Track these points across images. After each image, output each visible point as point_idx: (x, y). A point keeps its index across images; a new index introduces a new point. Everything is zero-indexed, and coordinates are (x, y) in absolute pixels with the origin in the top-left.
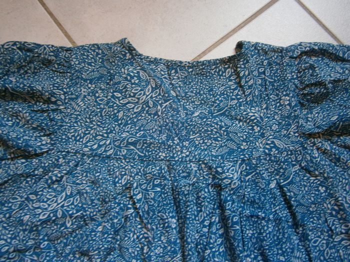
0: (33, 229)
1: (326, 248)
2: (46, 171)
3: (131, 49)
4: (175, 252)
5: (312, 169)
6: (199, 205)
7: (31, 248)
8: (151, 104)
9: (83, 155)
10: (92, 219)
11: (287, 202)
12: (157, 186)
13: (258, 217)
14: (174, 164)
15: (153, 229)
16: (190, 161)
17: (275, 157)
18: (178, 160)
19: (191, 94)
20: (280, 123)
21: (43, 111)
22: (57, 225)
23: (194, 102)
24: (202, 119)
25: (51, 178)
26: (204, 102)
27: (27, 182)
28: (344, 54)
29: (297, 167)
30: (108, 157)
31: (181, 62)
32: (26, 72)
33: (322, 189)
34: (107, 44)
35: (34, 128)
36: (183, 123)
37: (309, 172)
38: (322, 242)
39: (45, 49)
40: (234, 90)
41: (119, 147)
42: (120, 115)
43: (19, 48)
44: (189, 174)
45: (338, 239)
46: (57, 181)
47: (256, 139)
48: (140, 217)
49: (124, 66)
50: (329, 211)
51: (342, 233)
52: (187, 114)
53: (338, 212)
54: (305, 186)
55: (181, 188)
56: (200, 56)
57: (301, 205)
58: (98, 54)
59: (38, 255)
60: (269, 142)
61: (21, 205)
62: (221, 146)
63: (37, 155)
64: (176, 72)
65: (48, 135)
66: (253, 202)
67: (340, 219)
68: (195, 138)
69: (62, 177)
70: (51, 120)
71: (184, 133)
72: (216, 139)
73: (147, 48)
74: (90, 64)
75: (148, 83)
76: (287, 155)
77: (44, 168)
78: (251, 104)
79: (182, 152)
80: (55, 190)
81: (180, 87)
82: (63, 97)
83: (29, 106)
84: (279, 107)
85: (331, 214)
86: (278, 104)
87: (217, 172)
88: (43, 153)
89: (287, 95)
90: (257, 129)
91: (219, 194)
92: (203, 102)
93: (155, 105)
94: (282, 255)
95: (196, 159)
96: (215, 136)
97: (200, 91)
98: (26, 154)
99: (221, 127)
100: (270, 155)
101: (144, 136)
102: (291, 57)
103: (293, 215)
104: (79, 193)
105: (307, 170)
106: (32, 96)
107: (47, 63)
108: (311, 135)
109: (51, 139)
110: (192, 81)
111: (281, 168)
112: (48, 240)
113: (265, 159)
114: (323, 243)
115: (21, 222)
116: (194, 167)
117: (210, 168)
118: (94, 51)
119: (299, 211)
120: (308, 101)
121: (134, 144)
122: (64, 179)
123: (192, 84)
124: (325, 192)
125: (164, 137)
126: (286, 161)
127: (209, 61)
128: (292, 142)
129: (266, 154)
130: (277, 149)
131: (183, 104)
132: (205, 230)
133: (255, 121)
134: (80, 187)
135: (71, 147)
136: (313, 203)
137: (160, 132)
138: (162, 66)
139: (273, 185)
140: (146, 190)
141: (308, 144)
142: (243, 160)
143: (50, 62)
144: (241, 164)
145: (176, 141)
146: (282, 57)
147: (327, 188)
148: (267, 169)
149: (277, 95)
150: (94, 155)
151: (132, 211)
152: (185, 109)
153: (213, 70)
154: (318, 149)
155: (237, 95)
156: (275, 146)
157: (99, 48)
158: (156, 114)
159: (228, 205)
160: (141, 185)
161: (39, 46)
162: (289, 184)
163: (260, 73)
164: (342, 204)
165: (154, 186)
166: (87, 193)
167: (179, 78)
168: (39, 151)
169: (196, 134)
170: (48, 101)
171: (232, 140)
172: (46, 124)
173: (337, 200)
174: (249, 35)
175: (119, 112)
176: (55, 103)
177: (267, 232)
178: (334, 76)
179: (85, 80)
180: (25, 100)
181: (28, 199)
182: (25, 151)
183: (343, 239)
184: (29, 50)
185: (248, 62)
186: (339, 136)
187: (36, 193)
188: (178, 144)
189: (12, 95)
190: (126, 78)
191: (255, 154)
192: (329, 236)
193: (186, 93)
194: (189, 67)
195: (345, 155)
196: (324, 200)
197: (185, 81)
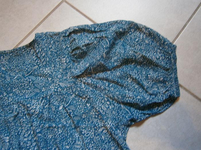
1: (94, 137)
5: (81, 95)
6: (21, 126)
13: (52, 127)
14: (4, 107)
16: (13, 104)
17: (60, 92)
18: (6, 105)
19: (13, 67)
20: (62, 74)
23: (15, 71)
24: (18, 80)
29: (74, 95)
31: (5, 51)
33: (88, 105)
36: (8, 84)
37: (81, 97)
40: (36, 60)
44: (13, 111)
45: (100, 130)
47: (50, 84)
50: (94, 116)
51: (102, 127)
52: (11, 79)
53: (98, 116)
54: (80, 105)
55: (8, 119)
57: (76, 116)
60: (57, 85)
62: (31, 92)
64: (4, 57)
67: (100, 119)
68: (15, 91)
71: (9, 89)
72: (28, 89)
76: (67, 90)
78: (45, 66)
79: (8, 100)
81: (7, 64)
84: (61, 64)
85: (95, 118)
86: (61, 63)
87: (28, 107)
89: (64, 57)
90: (50, 79)
92: (20, 70)
94: (68, 145)
95: (16, 102)
96: (27, 88)
97: (18, 65)
99: (30, 82)
100: (57, 92)
102: (63, 37)
105: (79, 96)
108: (78, 77)
110: (13, 60)
111: (64, 98)
113: (55, 95)
114: (92, 134)
116: (15, 106)
117: (24, 105)
119: (76, 120)
120: (76, 58)
123: (13, 62)
124: (90, 106)
126: (66, 93)
127: (20, 48)
128: (69, 82)
129: (55, 92)
131: (9, 74)
132: (26, 139)
133: (48, 75)
136: (83, 113)
141: (78, 80)
142: (43, 98)
144: (42, 101)
145: (5, 94)
146: (60, 37)
147: (90, 104)
148: (57, 100)
149: (60, 58)
152: (10, 76)
153: (24, 52)
154: (84, 83)
155: (37, 62)
156: (60, 87)
159: (34, 124)
162: (69, 106)
163: (50, 49)
164: (99, 111)
167: (6, 60)
169: (16, 89)
171: (36, 88)
173: (96, 109)
174: (42, 30)
177: (58, 134)
178: (87, 42)
183: (103, 130)
185: (39, 44)
186: (96, 74)
188: (6, 96)
191: (49, 93)
192: (95, 129)
193: (10, 67)
194: (10, 53)
195: (100, 84)
196: (90, 111)
197: (9, 61)
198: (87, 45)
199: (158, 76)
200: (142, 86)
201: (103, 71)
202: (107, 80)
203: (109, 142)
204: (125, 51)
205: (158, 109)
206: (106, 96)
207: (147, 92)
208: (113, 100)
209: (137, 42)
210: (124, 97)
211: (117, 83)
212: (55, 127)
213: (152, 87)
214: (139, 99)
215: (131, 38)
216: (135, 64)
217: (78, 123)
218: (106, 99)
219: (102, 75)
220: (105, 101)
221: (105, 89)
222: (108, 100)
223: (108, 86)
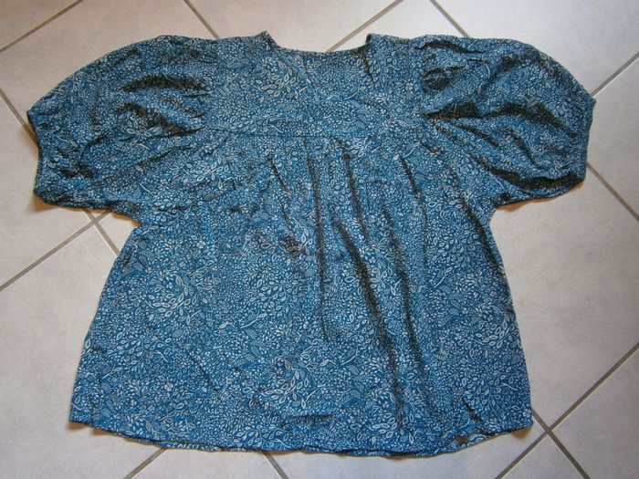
0: (192, 190)
1: (441, 210)
2: (199, 145)
3: (270, 41)
4: (310, 208)
5: (431, 145)
6: (331, 173)
7: (189, 207)
8: (289, 90)
9: (231, 132)
10: (240, 185)
11: (408, 172)
12: (295, 156)
13: (381, 182)
14: (309, 139)
15: (291, 189)
16: (323, 137)
17: (398, 135)
18: (313, 136)
19: (325, 82)
20: (404, 107)
21: (193, 96)
22: (210, 187)
23: (327, 88)
24: (334, 102)
25: (203, 151)
26: (336, 89)
27: (184, 154)
28: (467, 45)
29: (418, 144)
30: (252, 134)
31: (315, 53)
32: (176, 63)
33: (439, 162)
34: (249, 38)
35: (186, 111)
36: (317, 106)
37: (429, 148)
38: (438, 205)
39: (193, 41)
40: (363, 77)
41: (262, 126)
42: (262, 100)
43: (171, 42)
44: (322, 147)
45: (452, 203)
46: (208, 153)
47: (382, 120)
48: (281, 182)
49: (264, 57)
50: (445, 180)
51: (456, 198)
52: (320, 99)
53: (452, 181)
54: (425, 160)
55: (315, 157)
56: (333, 48)
57: (419, 173)
58: (240, 46)
59: (195, 212)
60: (394, 122)
61: (179, 172)
62: (351, 126)
63: (192, 132)
64: (311, 62)
65: (199, 116)
66: (377, 171)
67: (454, 187)
68: (327, 118)
69: (213, 150)
70: (201, 103)
71: (318, 114)
72: (346, 120)
73: (284, 42)
74: (233, 55)
75: (286, 71)
76: (409, 133)
77: (198, 142)
78: (378, 90)
79: (316, 129)
80: (207, 161)
81: (314, 75)
82: (211, 83)
83: (181, 93)
84: (404, 93)
85: (447, 183)
86: (403, 90)
87: (346, 145)
88: (195, 131)
89: (411, 82)
90: (383, 111)
91: (348, 164)
93: (292, 91)
94: (402, 212)
95: (328, 135)
96: (346, 117)
97: (333, 79)
98: (182, 131)
99: (351, 109)
100: (394, 132)
101: (283, 116)
102: (415, 48)
103: (413, 182)
104: (228, 163)
105: (427, 146)
106: (185, 83)
107: (195, 54)
108: (431, 115)
109: (203, 119)
110: (326, 71)
111: (404, 144)
112: (204, 201)
113: (390, 136)
115: (181, 184)
116: (326, 141)
117: (340, 142)
118: (237, 44)
119: (418, 179)
120: (430, 86)
121: (274, 123)
122: (215, 151)
123: (326, 73)
124: (442, 164)
125: (300, 117)
126: (408, 138)
127: (341, 52)
129: (391, 132)
130: (401, 127)
131: (318, 90)
132: (336, 193)
133: (382, 104)
134: (229, 158)
135: (220, 125)
136: (430, 172)
137: (297, 113)
138: (298, 57)
139: (396, 158)
140: (286, 160)
141: (429, 124)
142: (370, 137)
143: (198, 53)
144: (368, 141)
145: (311, 120)
146: (408, 48)
147: (443, 161)
148: (391, 145)
149: (403, 82)
150: (240, 133)
151: (273, 177)
152: (319, 94)
153: (345, 60)
154: (438, 128)
155: (366, 82)
156: (399, 126)
157: (241, 41)
158: (293, 98)
159: (355, 171)
160: (281, 156)
161: (188, 39)
162: (409, 157)
163: (388, 63)
164: (456, 174)
165: (292, 156)
166: (235, 162)
167: (313, 68)
168: (193, 128)
169: (328, 115)
170: (198, 87)
171: (360, 120)
172: (197, 107)
173: (451, 170)
174: (379, 29)
175: (260, 97)
176: (204, 89)
177: (388, 194)
178: (453, 64)
179: (230, 70)
180: (177, 87)
181: (185, 167)
182: (181, 128)
183: (457, 204)
184: (179, 43)
185: (375, 52)
186: (457, 118)
187: (192, 163)
188: (312, 123)
189: (167, 81)
190: (266, 68)
191: (380, 132)
192: (444, 200)
193: (320, 81)
194: (323, 58)
195: (462, 134)
196: (441, 171)
197: (319, 70)
198: (453, 69)
199: (557, 142)
200: (527, 152)
201: (470, 117)
202: (473, 130)
203: (463, 224)
204: (511, 92)
205: (545, 191)
206: (468, 155)
207: (533, 163)
208: (479, 163)
209: (532, 82)
210: (497, 160)
211: (489, 140)
212: (386, 183)
213: (542, 157)
214: (520, 168)
215: (523, 74)
216: (522, 117)
217: (421, 184)
218: (467, 160)
219: (466, 122)
220: (465, 162)
221: (469, 144)
222: (470, 163)
223: (475, 140)
